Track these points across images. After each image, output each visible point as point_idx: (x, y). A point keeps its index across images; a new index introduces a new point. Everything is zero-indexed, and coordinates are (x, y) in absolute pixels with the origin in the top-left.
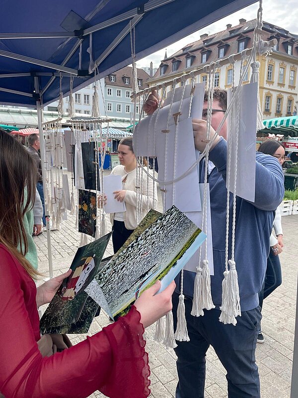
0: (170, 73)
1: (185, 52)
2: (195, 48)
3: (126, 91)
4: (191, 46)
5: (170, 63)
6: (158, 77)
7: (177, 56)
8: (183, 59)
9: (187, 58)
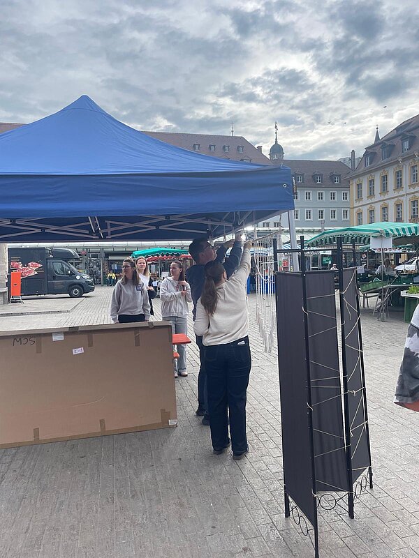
0: (379, 163)
1: (400, 132)
2: (414, 126)
3: (318, 192)
4: (410, 123)
5: (378, 150)
6: (362, 169)
7: (388, 140)
8: (397, 142)
9: (403, 140)
